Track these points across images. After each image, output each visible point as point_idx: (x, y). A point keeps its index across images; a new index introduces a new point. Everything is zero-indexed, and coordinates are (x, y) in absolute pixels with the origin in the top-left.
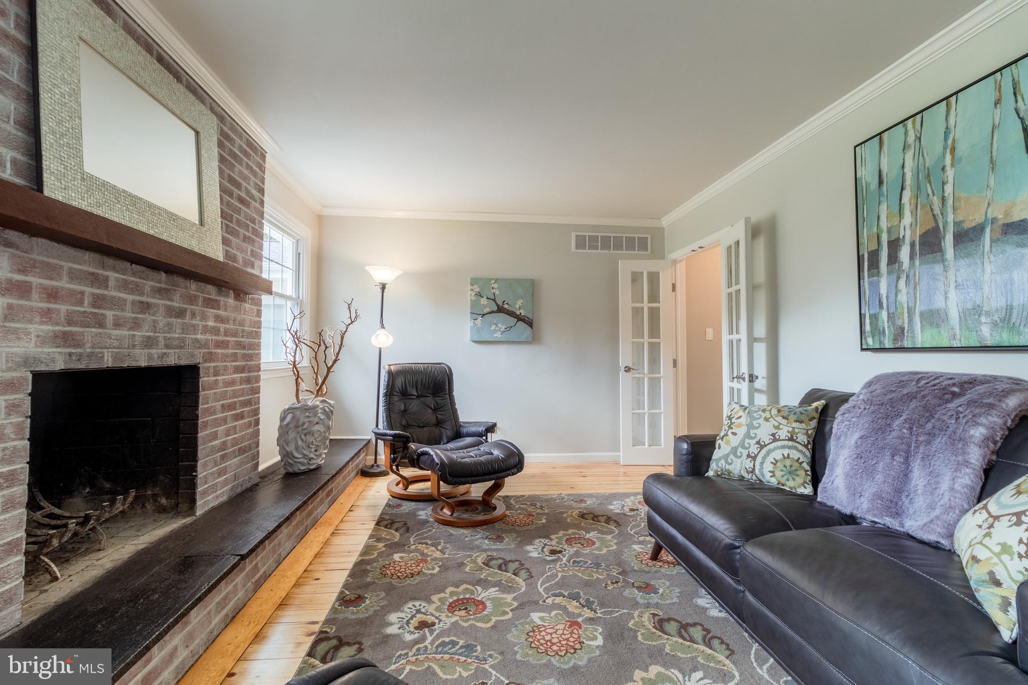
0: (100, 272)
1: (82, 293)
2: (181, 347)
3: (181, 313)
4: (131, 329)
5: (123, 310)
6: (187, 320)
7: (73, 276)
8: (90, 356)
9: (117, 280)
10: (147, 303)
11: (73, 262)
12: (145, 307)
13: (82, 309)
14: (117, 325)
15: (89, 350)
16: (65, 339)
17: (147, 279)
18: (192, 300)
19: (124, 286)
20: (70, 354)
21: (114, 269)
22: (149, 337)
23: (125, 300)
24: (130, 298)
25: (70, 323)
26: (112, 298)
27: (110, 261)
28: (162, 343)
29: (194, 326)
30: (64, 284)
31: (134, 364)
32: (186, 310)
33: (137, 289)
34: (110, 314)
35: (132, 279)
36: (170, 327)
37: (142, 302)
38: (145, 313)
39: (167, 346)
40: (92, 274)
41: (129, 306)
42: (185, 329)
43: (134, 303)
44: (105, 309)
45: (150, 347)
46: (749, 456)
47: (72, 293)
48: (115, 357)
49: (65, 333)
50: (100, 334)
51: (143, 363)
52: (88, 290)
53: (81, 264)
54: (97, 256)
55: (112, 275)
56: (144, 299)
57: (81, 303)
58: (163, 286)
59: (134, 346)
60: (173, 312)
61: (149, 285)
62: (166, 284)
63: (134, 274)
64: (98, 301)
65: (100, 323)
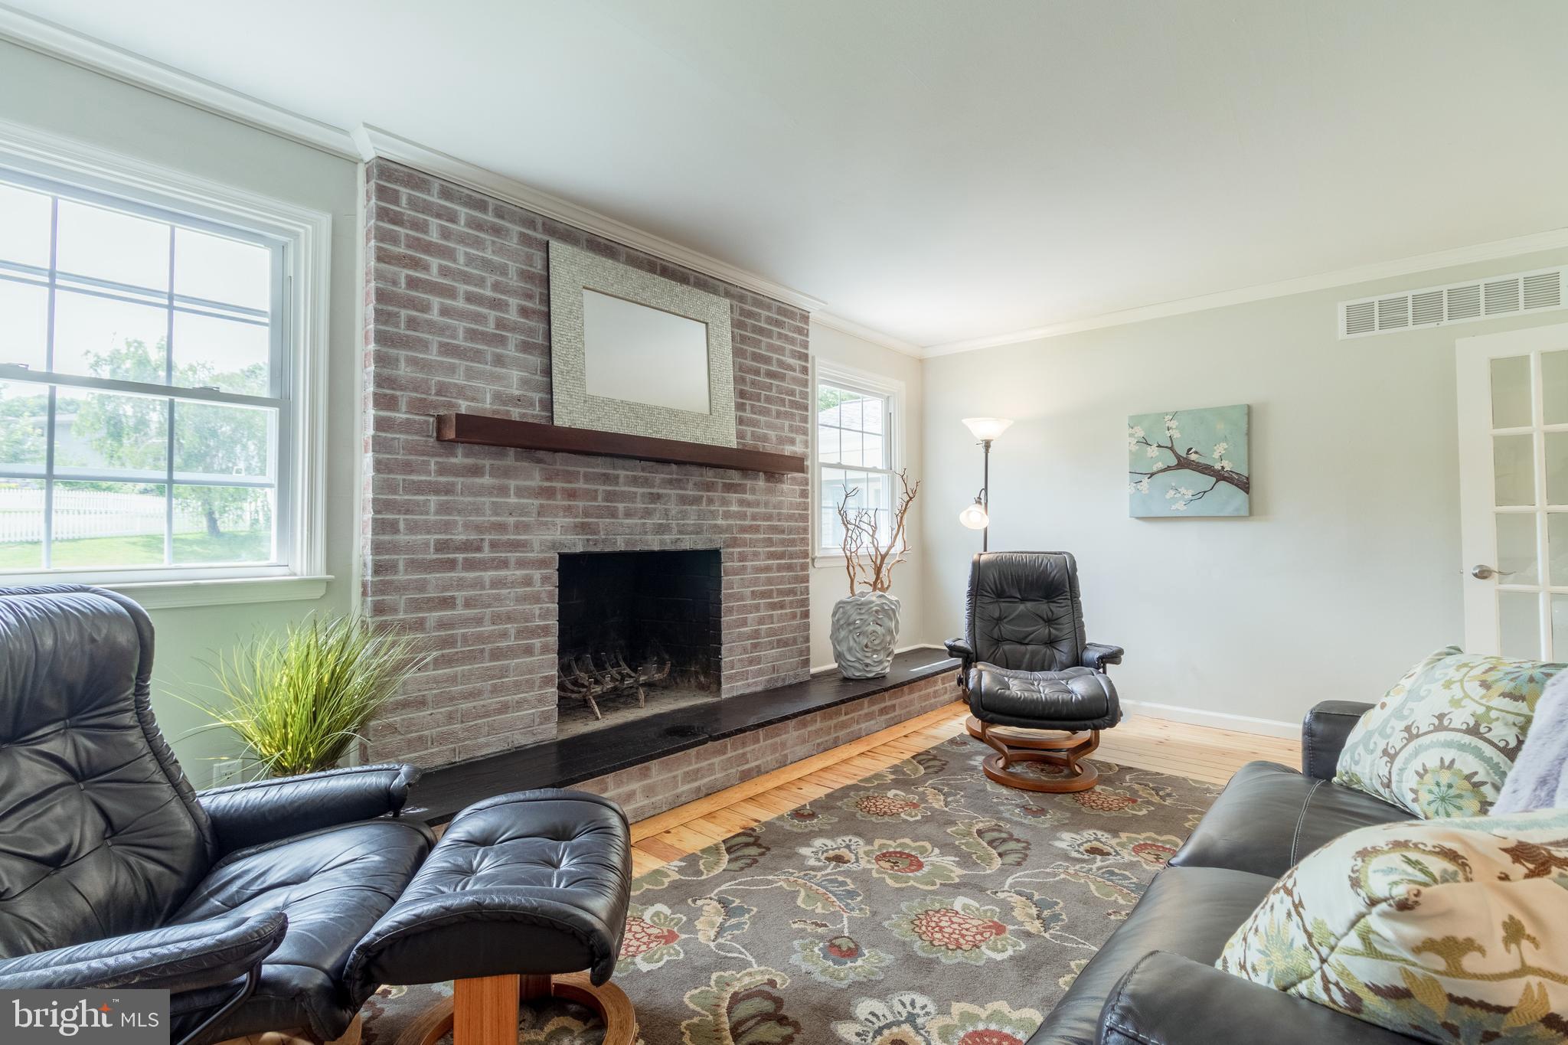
0: (611, 472)
1: (596, 491)
2: (697, 533)
3: (696, 500)
4: (642, 517)
5: (633, 502)
6: (704, 506)
7: (588, 478)
8: (604, 541)
9: (627, 477)
10: (658, 494)
11: (588, 467)
12: (656, 498)
13: (597, 504)
14: (628, 514)
15: (603, 537)
16: (584, 528)
17: (657, 472)
18: (709, 487)
19: (634, 481)
20: (588, 540)
21: (624, 468)
22: (661, 524)
23: (635, 493)
24: (640, 490)
25: (586, 515)
26: (622, 492)
27: (619, 462)
28: (675, 530)
29: (711, 512)
30: (581, 485)
31: (646, 548)
32: (702, 497)
33: (646, 482)
34: (621, 506)
35: (642, 474)
36: (684, 515)
37: (652, 494)
38: (655, 503)
39: (681, 532)
40: (604, 474)
41: (639, 498)
42: (701, 515)
43: (643, 495)
44: (616, 502)
45: (663, 533)
46: (1385, 752)
47: (587, 492)
48: (627, 543)
49: (583, 523)
50: (613, 523)
51: (656, 548)
52: (601, 488)
53: (593, 468)
54: (608, 460)
55: (622, 473)
56: (655, 491)
57: (595, 499)
58: (675, 476)
59: (646, 533)
60: (683, 500)
61: (659, 477)
62: (677, 474)
63: (643, 470)
64: (610, 497)
65: (613, 514)
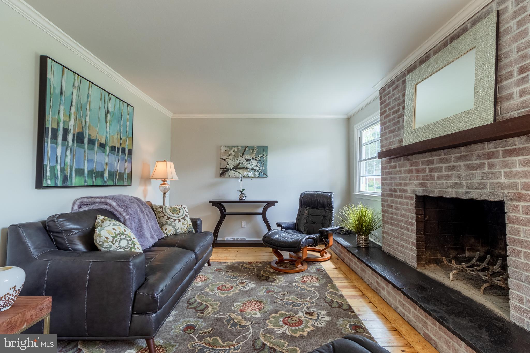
0: (431, 158)
1: (426, 168)
2: (481, 189)
3: (481, 166)
4: (445, 179)
5: (441, 172)
6: (486, 169)
7: (423, 163)
8: (430, 191)
9: (437, 159)
10: (453, 166)
11: (422, 159)
12: (452, 168)
13: (426, 174)
14: (439, 178)
15: (430, 189)
16: (422, 185)
17: (452, 154)
18: (490, 155)
19: (441, 161)
20: (424, 190)
21: (436, 156)
22: (456, 183)
23: (442, 167)
24: (444, 165)
25: (423, 179)
26: (436, 167)
27: (434, 153)
28: (465, 187)
29: (493, 173)
30: (421, 167)
31: (448, 196)
32: (484, 164)
33: (447, 161)
34: (436, 174)
35: (444, 157)
36: (471, 177)
37: (450, 166)
38: (452, 171)
39: (469, 188)
40: (428, 160)
41: (444, 169)
42: (484, 176)
43: (446, 167)
44: (433, 172)
45: (457, 188)
47: (423, 169)
48: (439, 192)
49: (422, 183)
50: (433, 182)
51: (454, 196)
52: (427, 167)
53: (424, 158)
54: (429, 153)
55: (435, 158)
56: (452, 164)
57: (425, 172)
58: (463, 154)
59: (448, 187)
60: (469, 167)
61: (453, 156)
62: (465, 152)
63: (445, 154)
64: (431, 170)
65: (433, 179)
